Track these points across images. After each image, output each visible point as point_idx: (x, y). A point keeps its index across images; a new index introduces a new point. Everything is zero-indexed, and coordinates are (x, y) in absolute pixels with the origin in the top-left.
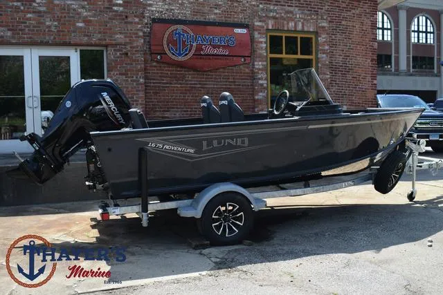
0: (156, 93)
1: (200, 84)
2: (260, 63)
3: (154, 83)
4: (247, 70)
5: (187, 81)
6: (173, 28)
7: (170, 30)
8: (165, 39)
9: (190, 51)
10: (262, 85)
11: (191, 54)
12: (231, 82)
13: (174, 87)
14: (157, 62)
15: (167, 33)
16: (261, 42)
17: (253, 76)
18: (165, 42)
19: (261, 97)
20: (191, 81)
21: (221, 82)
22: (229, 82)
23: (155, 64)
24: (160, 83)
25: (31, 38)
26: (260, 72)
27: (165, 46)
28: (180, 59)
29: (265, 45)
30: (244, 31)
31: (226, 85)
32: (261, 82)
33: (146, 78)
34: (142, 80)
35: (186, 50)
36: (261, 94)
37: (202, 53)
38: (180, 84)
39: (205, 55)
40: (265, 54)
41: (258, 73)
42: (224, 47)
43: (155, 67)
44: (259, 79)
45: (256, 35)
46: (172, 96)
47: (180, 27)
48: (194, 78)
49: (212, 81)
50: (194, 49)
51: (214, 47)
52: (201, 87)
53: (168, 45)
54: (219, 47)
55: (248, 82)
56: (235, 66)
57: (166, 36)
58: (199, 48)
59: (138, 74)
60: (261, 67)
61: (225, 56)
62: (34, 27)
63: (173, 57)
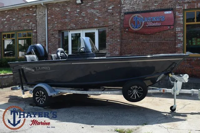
0: (125, 46)
1: (146, 41)
2: (179, 28)
3: (125, 41)
4: (172, 33)
5: (140, 39)
6: (133, 15)
7: (132, 17)
8: (130, 21)
9: (141, 26)
10: (180, 40)
11: (141, 27)
12: (163, 39)
13: (134, 43)
14: (127, 32)
15: (131, 18)
16: (180, 17)
17: (175, 35)
18: (130, 23)
19: (179, 46)
20: (142, 39)
21: (157, 39)
22: (162, 39)
23: (126, 33)
24: (128, 41)
25: (81, 26)
26: (179, 33)
27: (130, 24)
28: (136, 29)
29: (182, 18)
30: (170, 12)
31: (160, 41)
32: (179, 38)
33: (122, 39)
34: (119, 40)
35: (139, 25)
36: (179, 45)
37: (147, 26)
38: (137, 41)
39: (148, 27)
40: (182, 23)
41: (178, 34)
42: (158, 22)
43: (126, 34)
44: (179, 37)
45: (177, 14)
46: (133, 47)
47: (136, 15)
48: (144, 38)
49: (153, 39)
50: (143, 24)
51: (153, 22)
52: (147, 42)
53: (131, 24)
54: (155, 22)
55: (173, 39)
56: (165, 31)
57: (130, 20)
58: (146, 24)
59: (117, 38)
60: (180, 30)
61: (159, 26)
62: (82, 22)
63: (133, 29)
